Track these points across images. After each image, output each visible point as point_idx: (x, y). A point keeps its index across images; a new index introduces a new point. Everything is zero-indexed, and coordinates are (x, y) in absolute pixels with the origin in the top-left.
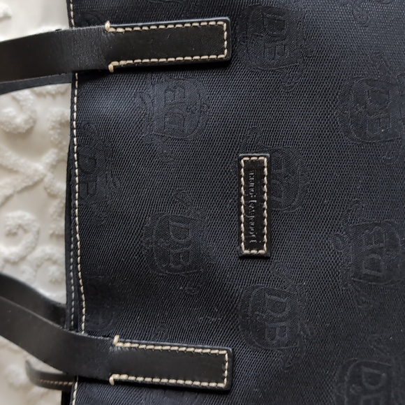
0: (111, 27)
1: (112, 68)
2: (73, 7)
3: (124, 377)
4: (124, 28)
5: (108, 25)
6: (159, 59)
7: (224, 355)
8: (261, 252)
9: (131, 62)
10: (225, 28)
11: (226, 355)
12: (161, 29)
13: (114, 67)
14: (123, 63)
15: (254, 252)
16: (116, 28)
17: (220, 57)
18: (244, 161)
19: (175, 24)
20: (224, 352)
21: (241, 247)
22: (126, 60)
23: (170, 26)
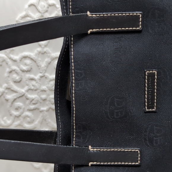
0: (90, 14)
1: (90, 32)
2: (71, 4)
3: (95, 163)
4: (96, 15)
5: (88, 13)
6: (110, 29)
7: (138, 151)
8: (153, 110)
9: (98, 30)
10: (140, 16)
11: (139, 151)
12: (112, 16)
13: (91, 32)
14: (94, 30)
15: (151, 110)
16: (92, 15)
17: (137, 28)
18: (147, 73)
19: (118, 14)
20: (138, 150)
21: (145, 108)
22: (96, 29)
23: (116, 15)
